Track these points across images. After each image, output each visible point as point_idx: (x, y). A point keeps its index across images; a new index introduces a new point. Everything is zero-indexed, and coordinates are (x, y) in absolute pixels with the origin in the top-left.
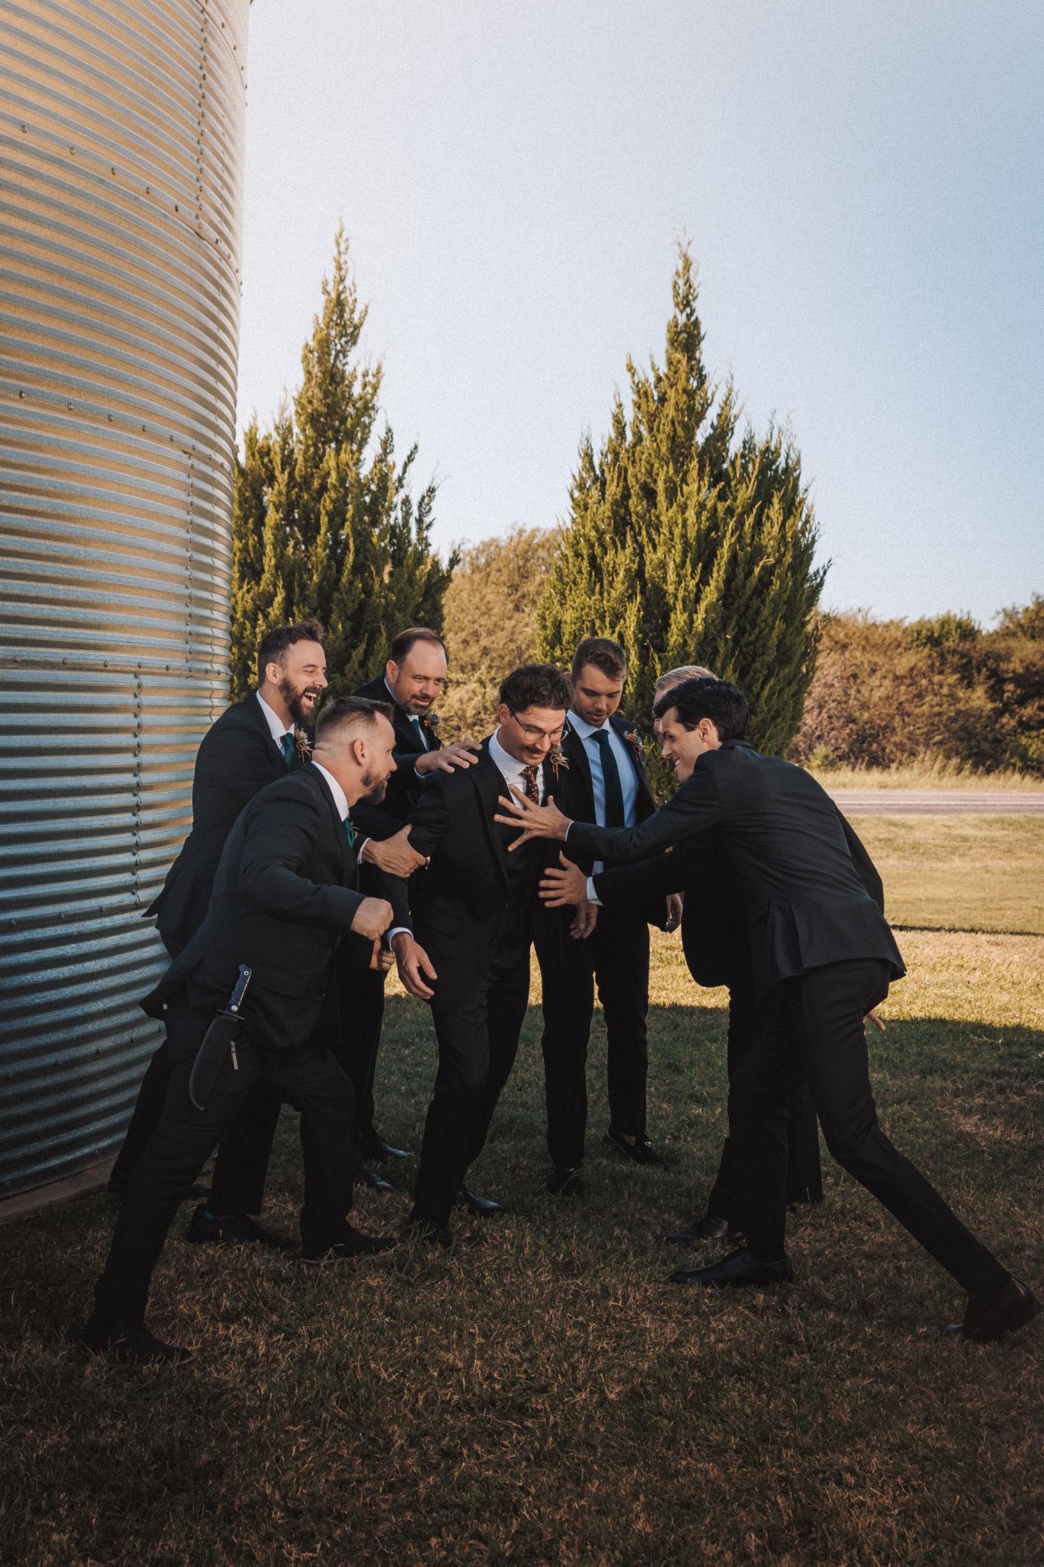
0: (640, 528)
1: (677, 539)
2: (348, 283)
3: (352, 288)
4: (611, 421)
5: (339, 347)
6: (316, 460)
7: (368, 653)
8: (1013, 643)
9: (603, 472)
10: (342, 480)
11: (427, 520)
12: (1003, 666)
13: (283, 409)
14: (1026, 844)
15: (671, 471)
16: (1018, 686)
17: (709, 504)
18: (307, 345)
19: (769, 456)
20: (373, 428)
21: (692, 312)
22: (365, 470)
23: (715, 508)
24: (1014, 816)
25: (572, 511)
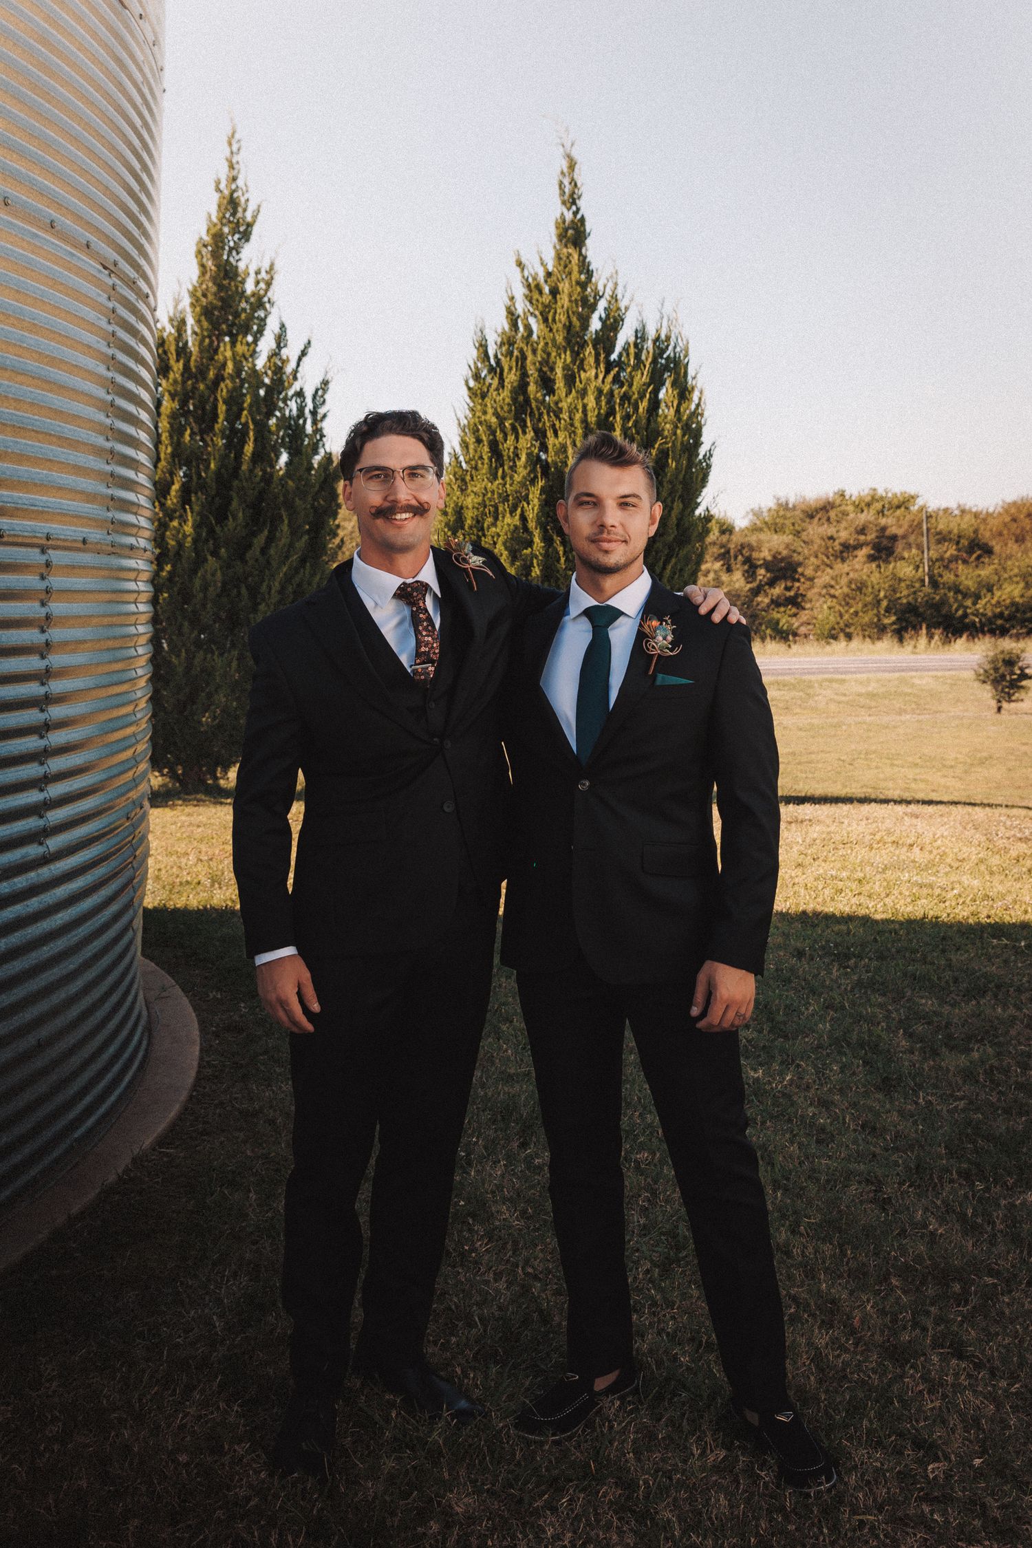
0: (541, 414)
1: (577, 424)
2: (240, 182)
3: (244, 188)
4: (504, 313)
5: (232, 244)
6: (210, 352)
7: (270, 539)
8: (763, 536)
9: (498, 362)
10: (238, 370)
11: (321, 411)
12: (755, 555)
13: (177, 302)
14: (799, 702)
15: (569, 360)
16: (768, 570)
17: (606, 388)
18: (201, 239)
19: (661, 345)
20: (269, 321)
21: (578, 209)
22: (260, 363)
23: (611, 393)
24: (787, 678)
25: (468, 400)
